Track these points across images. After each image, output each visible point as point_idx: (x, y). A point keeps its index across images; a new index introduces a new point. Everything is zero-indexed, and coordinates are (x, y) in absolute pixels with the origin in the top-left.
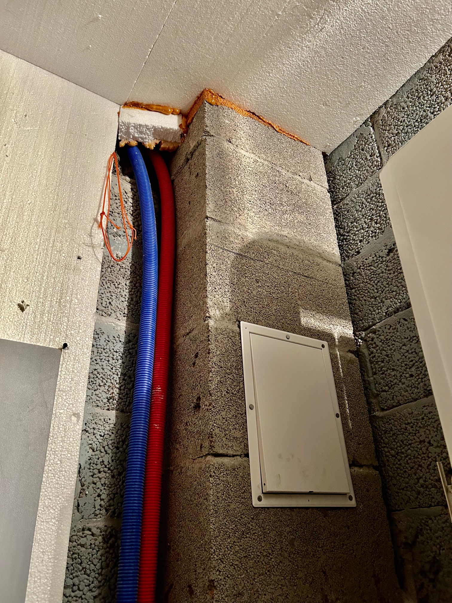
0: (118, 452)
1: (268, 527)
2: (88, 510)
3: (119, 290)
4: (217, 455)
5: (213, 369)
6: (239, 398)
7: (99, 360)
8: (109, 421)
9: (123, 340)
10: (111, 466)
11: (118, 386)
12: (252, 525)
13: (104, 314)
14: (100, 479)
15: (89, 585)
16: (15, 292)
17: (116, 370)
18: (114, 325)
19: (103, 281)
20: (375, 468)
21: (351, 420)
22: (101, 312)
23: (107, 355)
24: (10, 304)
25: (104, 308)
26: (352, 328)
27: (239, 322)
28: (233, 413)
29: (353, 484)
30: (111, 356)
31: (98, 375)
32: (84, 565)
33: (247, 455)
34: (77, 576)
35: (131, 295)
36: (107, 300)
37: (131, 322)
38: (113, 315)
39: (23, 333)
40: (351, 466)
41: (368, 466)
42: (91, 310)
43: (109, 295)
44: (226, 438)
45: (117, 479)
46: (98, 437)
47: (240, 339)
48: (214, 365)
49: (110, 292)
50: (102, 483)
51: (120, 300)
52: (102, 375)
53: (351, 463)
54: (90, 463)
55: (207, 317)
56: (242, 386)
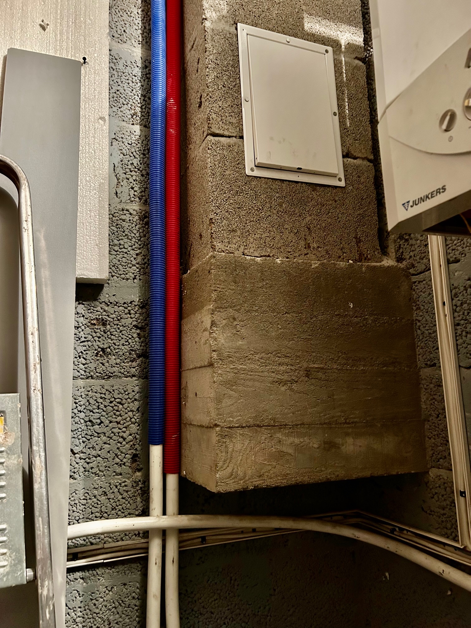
0: (145, 158)
1: (259, 191)
2: (125, 197)
3: (132, 18)
4: (215, 135)
5: (210, 66)
6: (235, 92)
7: (120, 83)
8: (134, 133)
9: (140, 65)
10: (140, 167)
11: (139, 105)
12: (245, 188)
13: (120, 41)
14: (132, 176)
15: (132, 246)
16: (35, 15)
17: (137, 91)
18: (130, 51)
19: (116, 10)
20: (370, 161)
21: (349, 120)
22: (117, 40)
23: (127, 78)
24: (33, 24)
25: (119, 36)
26: (363, 36)
27: (237, 24)
28: (229, 103)
29: (344, 170)
30: (130, 79)
31: (121, 95)
32: (126, 233)
33: (242, 137)
34: (122, 239)
35: (144, 23)
36: (121, 28)
37: (146, 49)
38: (128, 42)
39: (48, 49)
40: (344, 157)
41: (363, 159)
42: (104, 30)
43: (122, 23)
44: (223, 122)
45: (146, 177)
46: (127, 144)
47: (238, 40)
48: (211, 62)
49: (123, 20)
50: (134, 179)
51: (134, 28)
52: (124, 95)
53: (345, 154)
54: (122, 164)
55: (203, 19)
56: (238, 82)
